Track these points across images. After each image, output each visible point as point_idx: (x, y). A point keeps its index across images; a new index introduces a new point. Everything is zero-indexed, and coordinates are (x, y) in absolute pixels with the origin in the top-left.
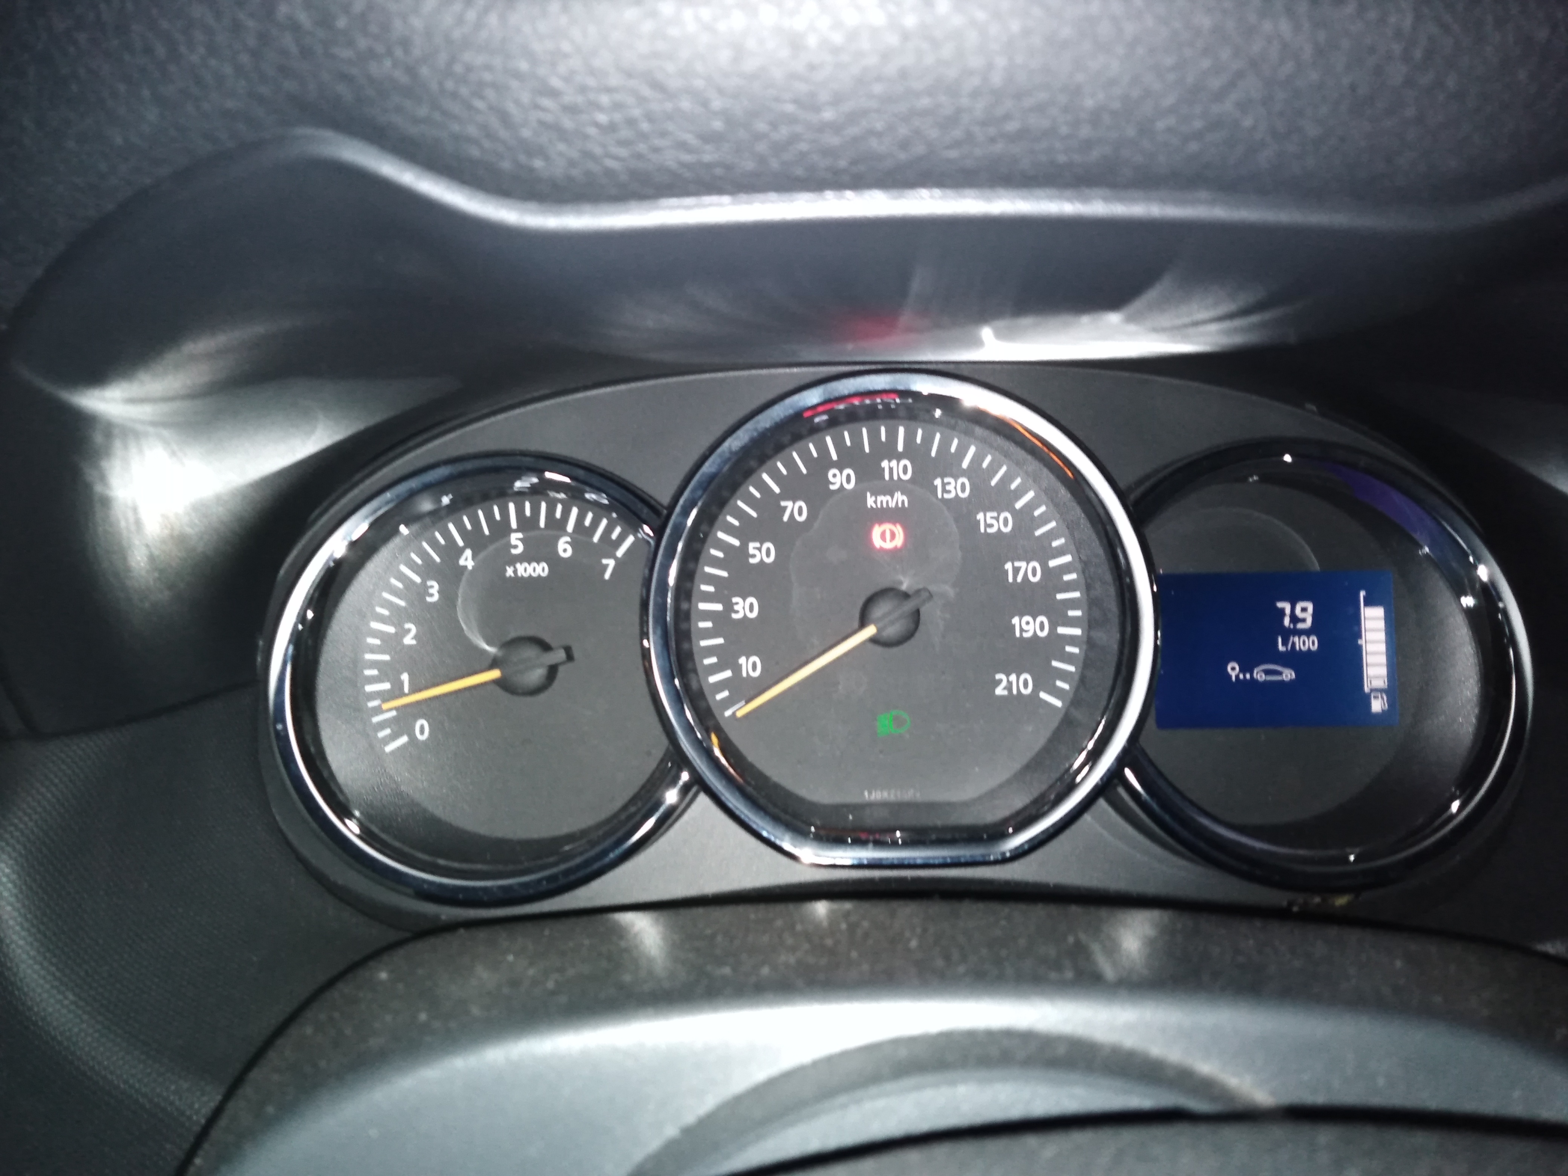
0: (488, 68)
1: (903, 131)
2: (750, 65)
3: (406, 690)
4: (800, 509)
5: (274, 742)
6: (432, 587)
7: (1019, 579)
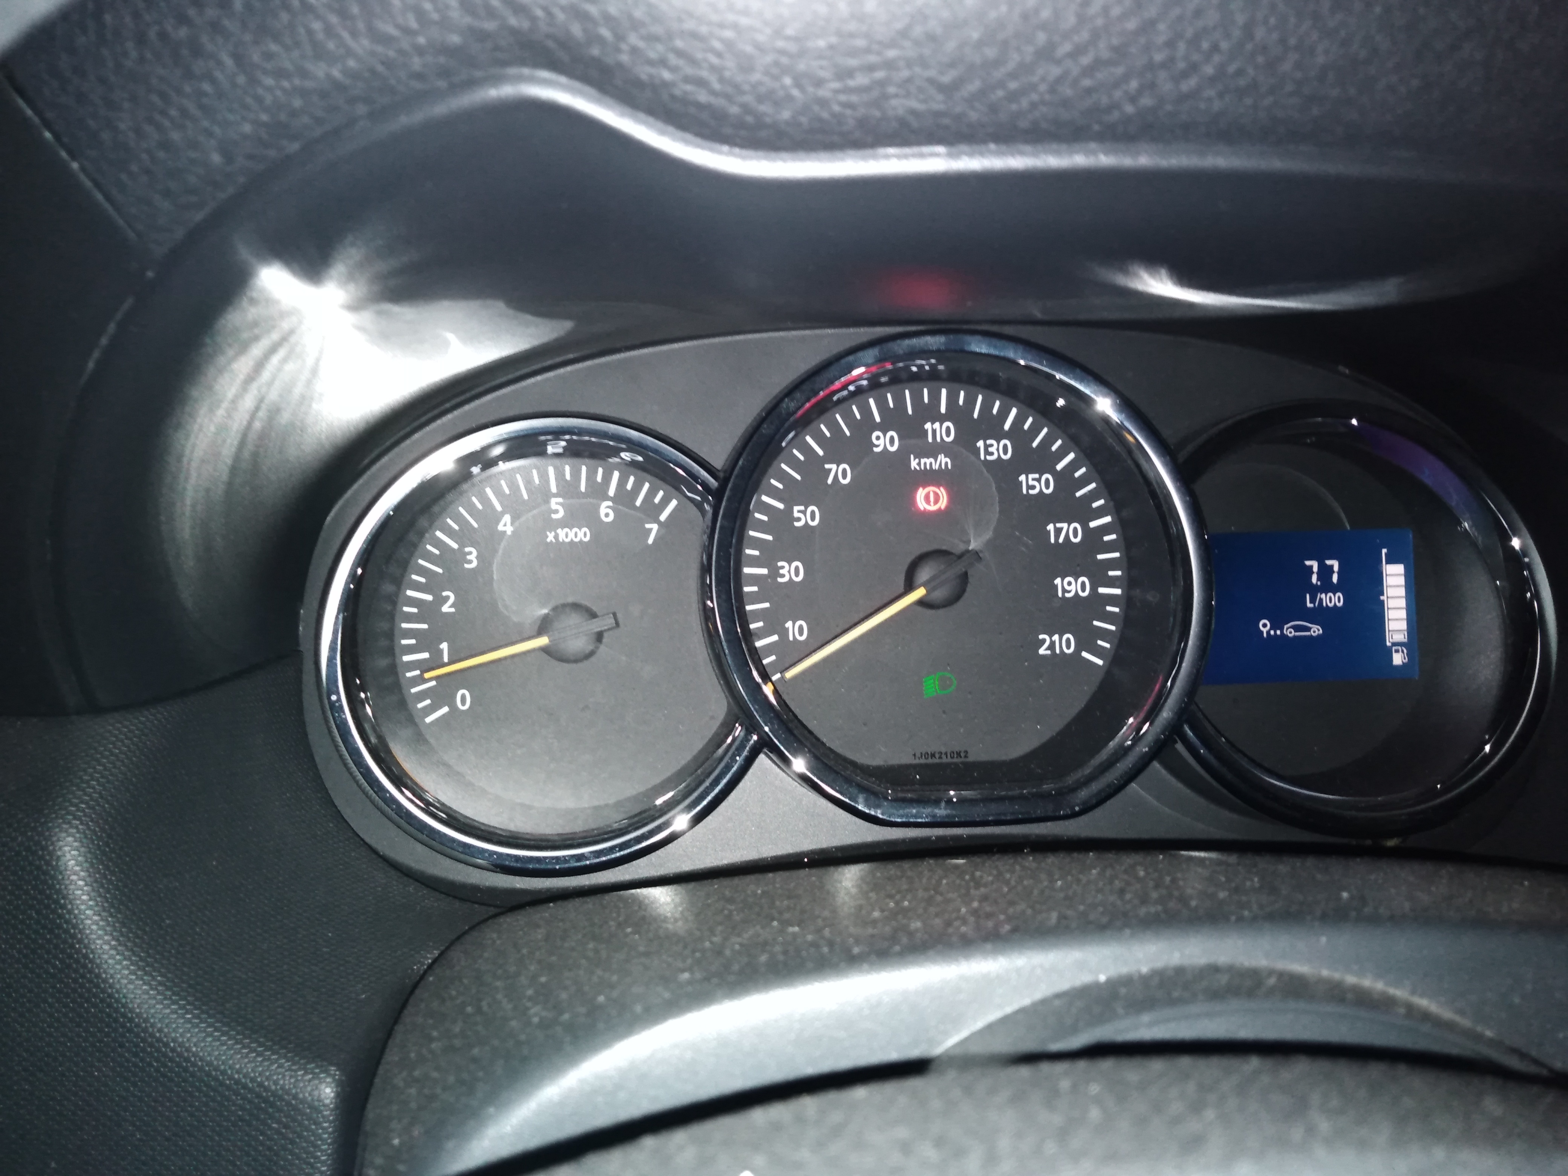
3: (446, 660)
4: (844, 472)
5: (329, 713)
6: (470, 553)
7: (1061, 540)
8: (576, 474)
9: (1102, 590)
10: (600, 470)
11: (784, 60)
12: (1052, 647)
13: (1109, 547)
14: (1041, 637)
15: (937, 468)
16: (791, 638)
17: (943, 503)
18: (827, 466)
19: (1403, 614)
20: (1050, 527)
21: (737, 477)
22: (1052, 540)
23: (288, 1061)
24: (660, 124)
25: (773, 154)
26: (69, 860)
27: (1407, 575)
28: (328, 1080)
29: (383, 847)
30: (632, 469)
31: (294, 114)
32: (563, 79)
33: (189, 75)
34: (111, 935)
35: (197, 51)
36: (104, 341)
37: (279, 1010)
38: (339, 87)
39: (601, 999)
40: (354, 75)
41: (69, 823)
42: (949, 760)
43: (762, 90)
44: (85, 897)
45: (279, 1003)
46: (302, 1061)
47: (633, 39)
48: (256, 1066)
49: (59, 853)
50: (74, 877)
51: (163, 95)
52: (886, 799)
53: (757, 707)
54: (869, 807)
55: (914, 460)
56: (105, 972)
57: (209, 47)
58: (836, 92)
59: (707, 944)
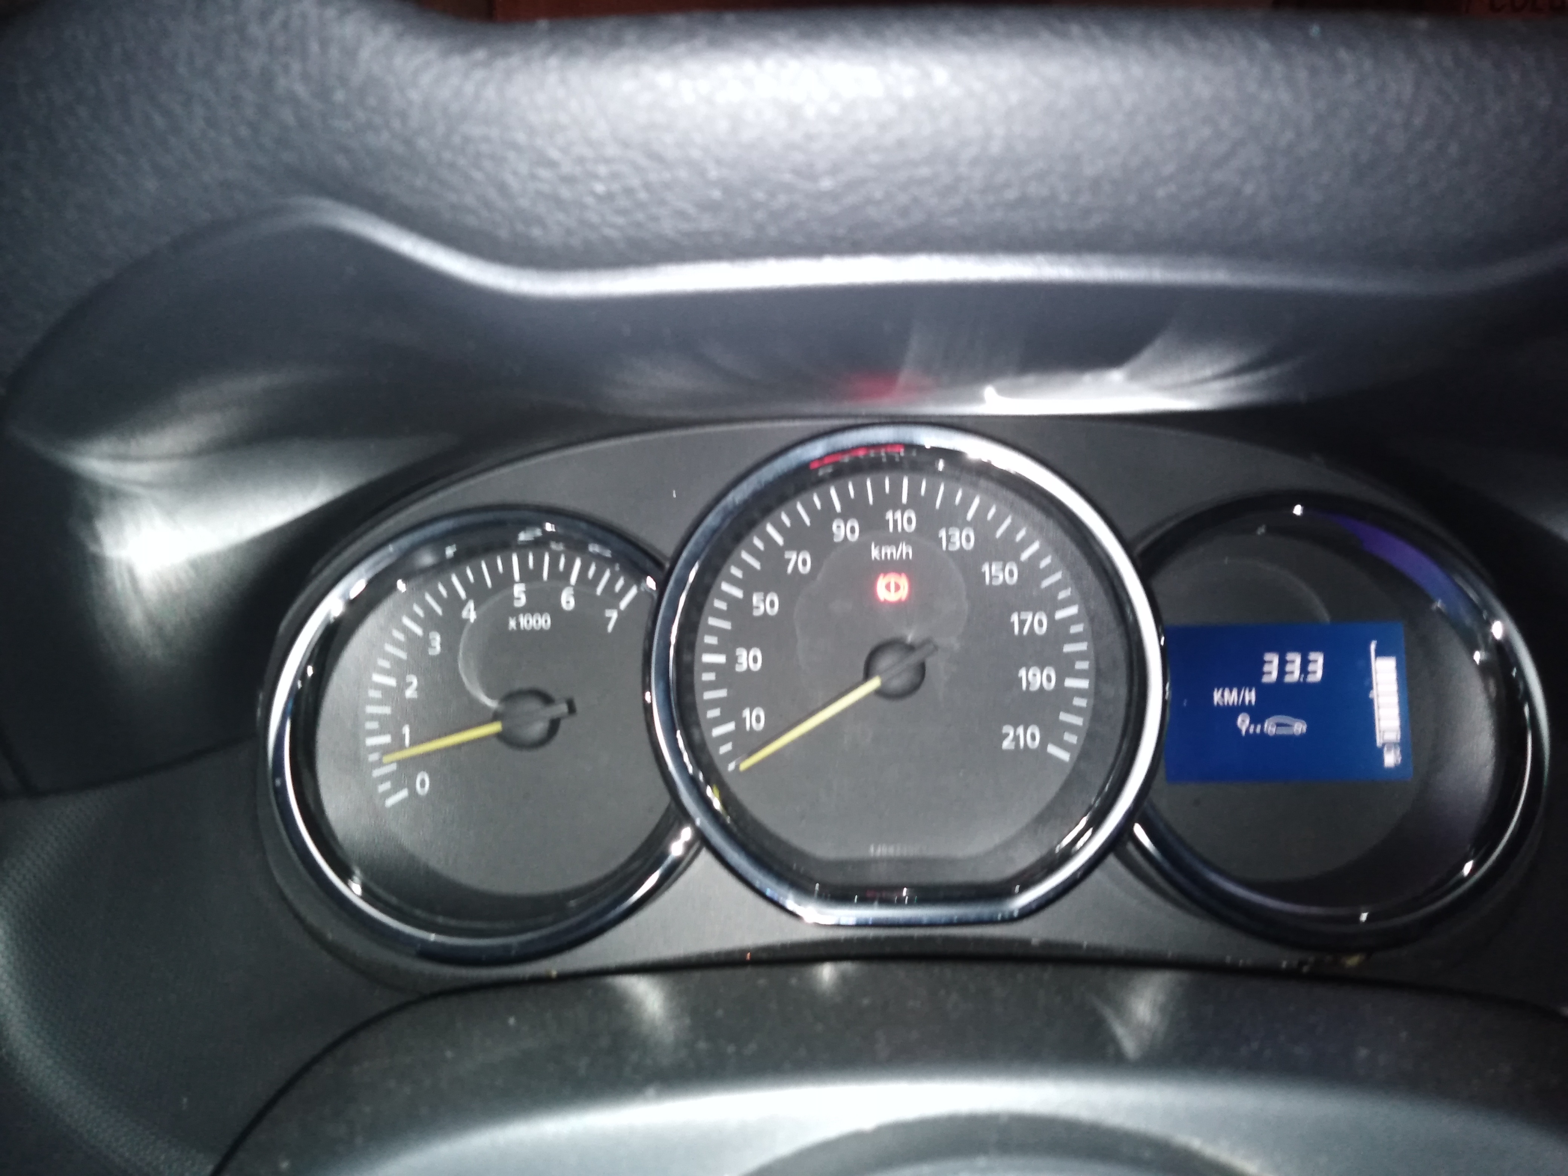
0: (487, 139)
1: (903, 199)
2: (747, 135)
3: (407, 743)
4: (804, 561)
6: (435, 639)
7: (1026, 630)
8: (539, 563)
9: (1069, 682)
10: (563, 556)
12: (1016, 740)
13: (1076, 638)
14: (1005, 729)
15: (898, 556)
16: (748, 727)
18: (787, 555)
19: (1396, 712)
20: (1015, 618)
22: (1016, 631)
27: (1399, 669)
30: (594, 559)
54: (798, 905)
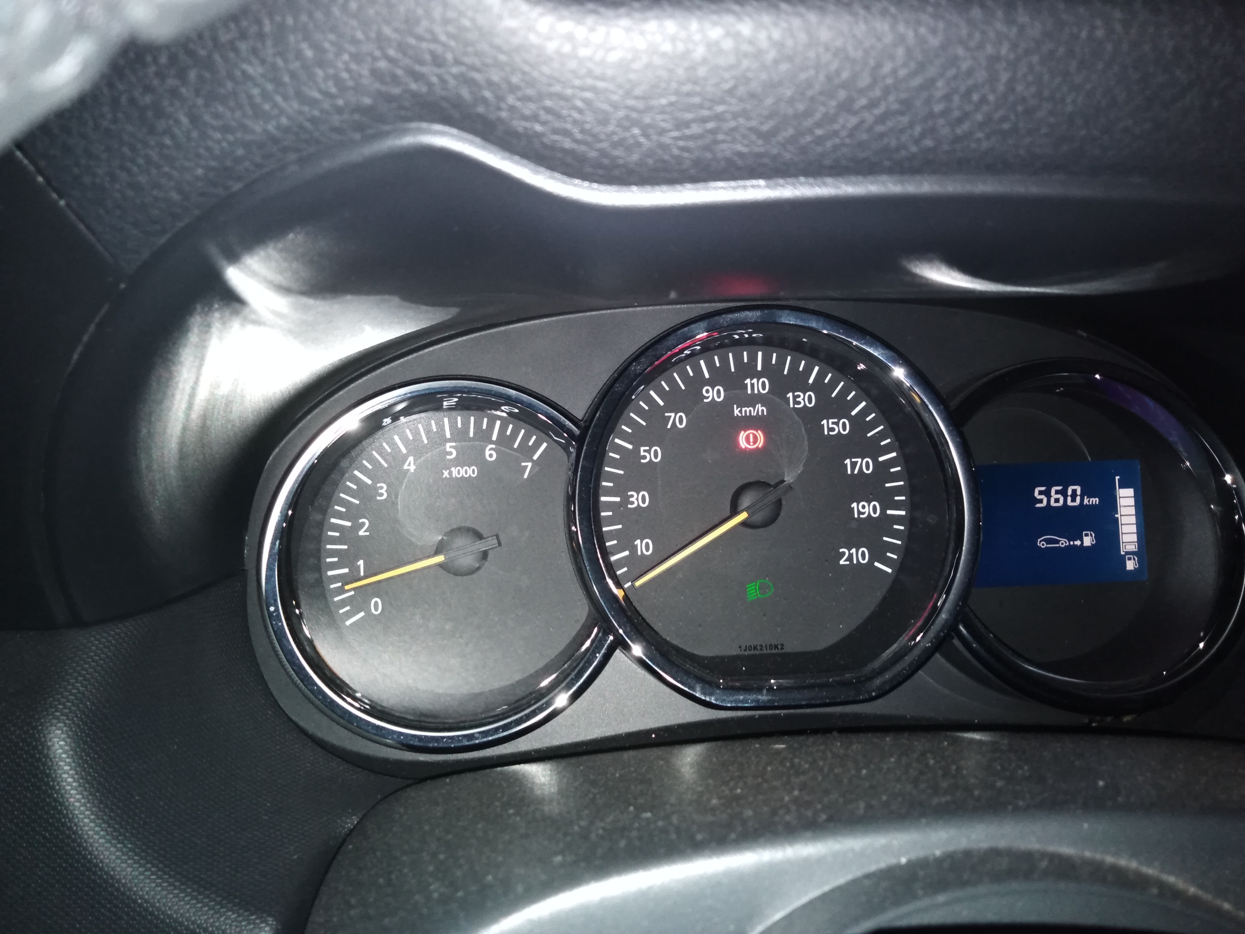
3: (362, 574)
4: (681, 417)
5: (268, 621)
6: (382, 488)
7: (856, 472)
8: (466, 424)
9: (889, 512)
10: (486, 420)
11: (634, 115)
12: (850, 558)
13: (895, 477)
14: (841, 550)
15: (755, 415)
16: (639, 553)
17: (760, 443)
18: (667, 414)
19: (1134, 529)
20: (848, 461)
21: (594, 426)
22: (849, 472)
23: (233, 914)
24: (532, 166)
25: (625, 188)
26: (56, 750)
27: (1136, 497)
28: (267, 929)
29: (311, 728)
30: (512, 419)
31: (237, 160)
32: (454, 131)
33: (152, 131)
34: (91, 810)
35: (159, 113)
36: (85, 338)
37: (228, 870)
38: (275, 140)
39: (490, 878)
40: (286, 130)
41: (58, 719)
42: (769, 651)
43: (615, 138)
44: (70, 780)
45: (228, 864)
46: (246, 914)
47: (511, 100)
48: (208, 918)
49: (49, 744)
50: (61, 763)
51: (133, 148)
52: (718, 687)
53: (613, 613)
54: (705, 694)
55: (737, 408)
56: (86, 841)
57: (170, 109)
58: (676, 139)
59: (576, 828)
